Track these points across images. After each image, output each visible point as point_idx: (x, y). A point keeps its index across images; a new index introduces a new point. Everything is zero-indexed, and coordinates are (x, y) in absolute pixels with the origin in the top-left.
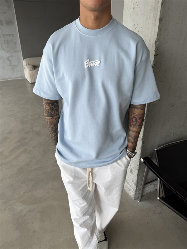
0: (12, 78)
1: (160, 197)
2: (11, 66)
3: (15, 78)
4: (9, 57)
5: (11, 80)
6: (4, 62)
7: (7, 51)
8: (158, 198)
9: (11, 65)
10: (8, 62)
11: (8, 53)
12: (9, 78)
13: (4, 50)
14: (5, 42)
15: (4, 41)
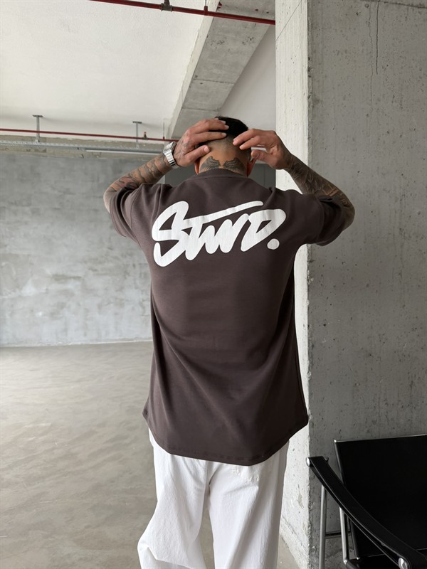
0: (141, 338)
1: (351, 558)
2: (143, 317)
3: (146, 339)
4: (143, 300)
5: (139, 343)
6: (133, 309)
7: (142, 291)
8: (345, 561)
9: (143, 315)
10: (141, 309)
11: (142, 294)
12: (135, 339)
13: (136, 288)
14: (140, 276)
15: (141, 274)
